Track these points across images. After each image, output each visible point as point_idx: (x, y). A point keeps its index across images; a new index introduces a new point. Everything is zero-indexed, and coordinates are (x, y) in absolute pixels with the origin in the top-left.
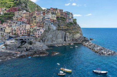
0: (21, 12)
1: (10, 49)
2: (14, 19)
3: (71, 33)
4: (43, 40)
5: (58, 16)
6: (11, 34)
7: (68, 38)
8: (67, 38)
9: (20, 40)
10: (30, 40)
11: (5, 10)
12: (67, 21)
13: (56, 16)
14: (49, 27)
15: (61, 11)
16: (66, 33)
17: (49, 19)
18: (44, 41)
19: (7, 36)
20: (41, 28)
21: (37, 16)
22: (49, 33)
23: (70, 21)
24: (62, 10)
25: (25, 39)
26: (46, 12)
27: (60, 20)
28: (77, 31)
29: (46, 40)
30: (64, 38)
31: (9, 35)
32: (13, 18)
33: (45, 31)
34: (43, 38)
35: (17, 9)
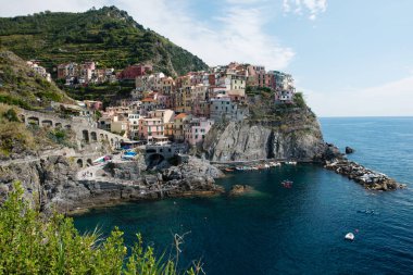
0: (152, 76)
1: (122, 177)
2: (134, 97)
3: (287, 134)
4: (207, 153)
5: (251, 85)
6: (125, 135)
7: (278, 145)
8: (276, 147)
9: (148, 151)
10: (173, 151)
11: (114, 73)
12: (276, 98)
13: (243, 85)
14: (224, 115)
15: (259, 69)
16: (272, 133)
17: (224, 93)
18: (209, 156)
19: (115, 140)
20: (203, 119)
21: (193, 87)
22: (226, 133)
23: (286, 99)
24: (262, 68)
25: (161, 150)
26: (216, 76)
27: (257, 97)
28: (305, 126)
29: (218, 153)
30: (265, 146)
31: (120, 138)
32: (132, 93)
33: (213, 127)
34: (208, 146)
35: (143, 70)
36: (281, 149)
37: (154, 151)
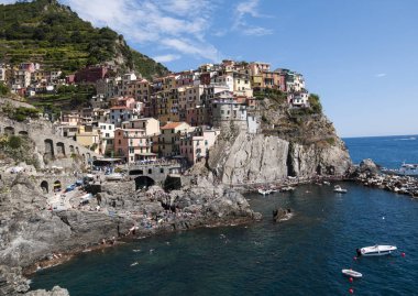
0: (119, 78)
3: (309, 145)
4: (215, 173)
6: (97, 151)
7: (300, 161)
8: (297, 163)
11: (62, 77)
13: (249, 86)
14: (232, 121)
16: (291, 146)
18: (218, 176)
19: (87, 158)
21: (180, 89)
22: (236, 144)
23: (300, 103)
25: (150, 171)
26: (212, 74)
27: (266, 100)
28: (329, 136)
29: (228, 171)
30: (285, 162)
31: (92, 153)
33: (219, 138)
34: (215, 163)
35: (105, 71)
36: (304, 166)
37: (141, 172)
